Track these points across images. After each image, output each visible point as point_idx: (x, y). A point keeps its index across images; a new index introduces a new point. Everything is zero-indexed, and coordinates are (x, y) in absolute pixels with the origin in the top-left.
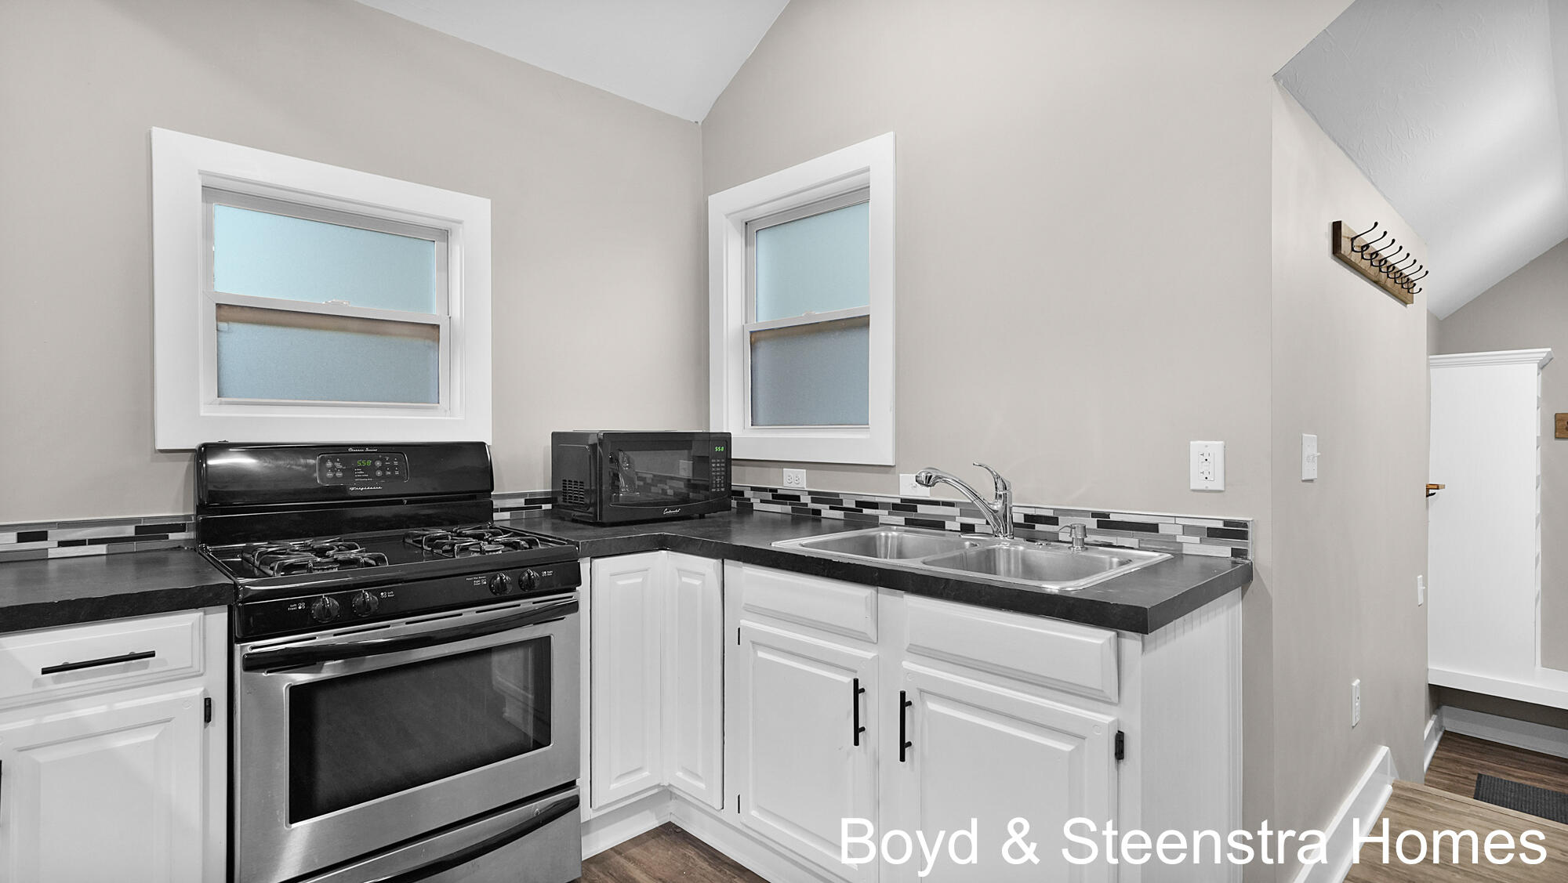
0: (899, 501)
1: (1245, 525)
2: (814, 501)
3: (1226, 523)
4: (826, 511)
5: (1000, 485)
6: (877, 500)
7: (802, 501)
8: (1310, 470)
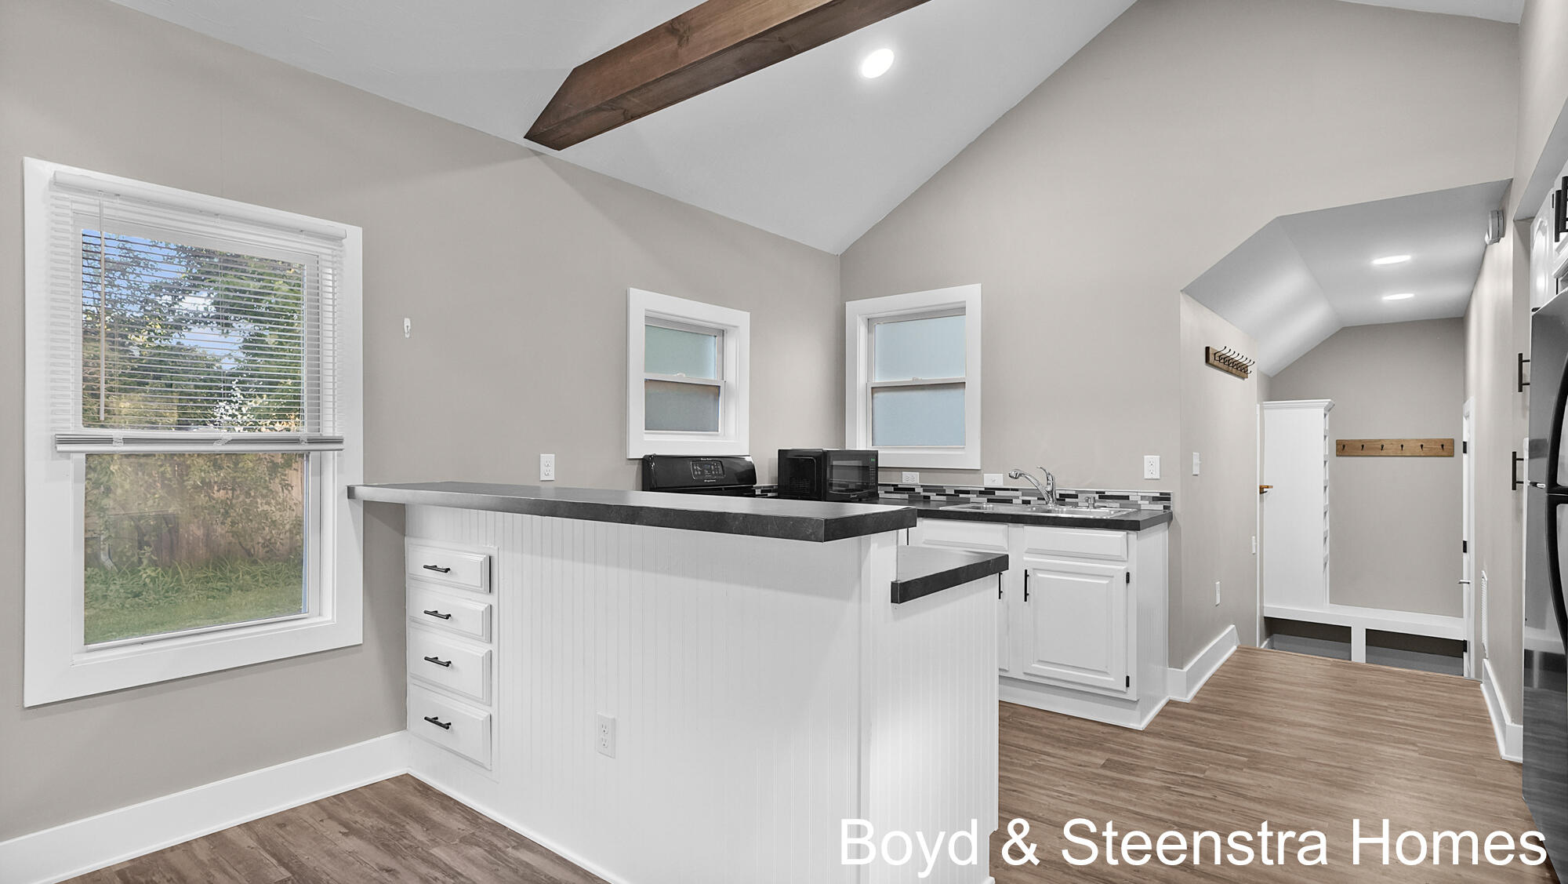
0: (983, 489)
1: (1169, 494)
2: (924, 491)
3: (1161, 494)
4: (933, 496)
5: (1050, 478)
6: (969, 489)
7: (916, 491)
8: (1196, 471)
